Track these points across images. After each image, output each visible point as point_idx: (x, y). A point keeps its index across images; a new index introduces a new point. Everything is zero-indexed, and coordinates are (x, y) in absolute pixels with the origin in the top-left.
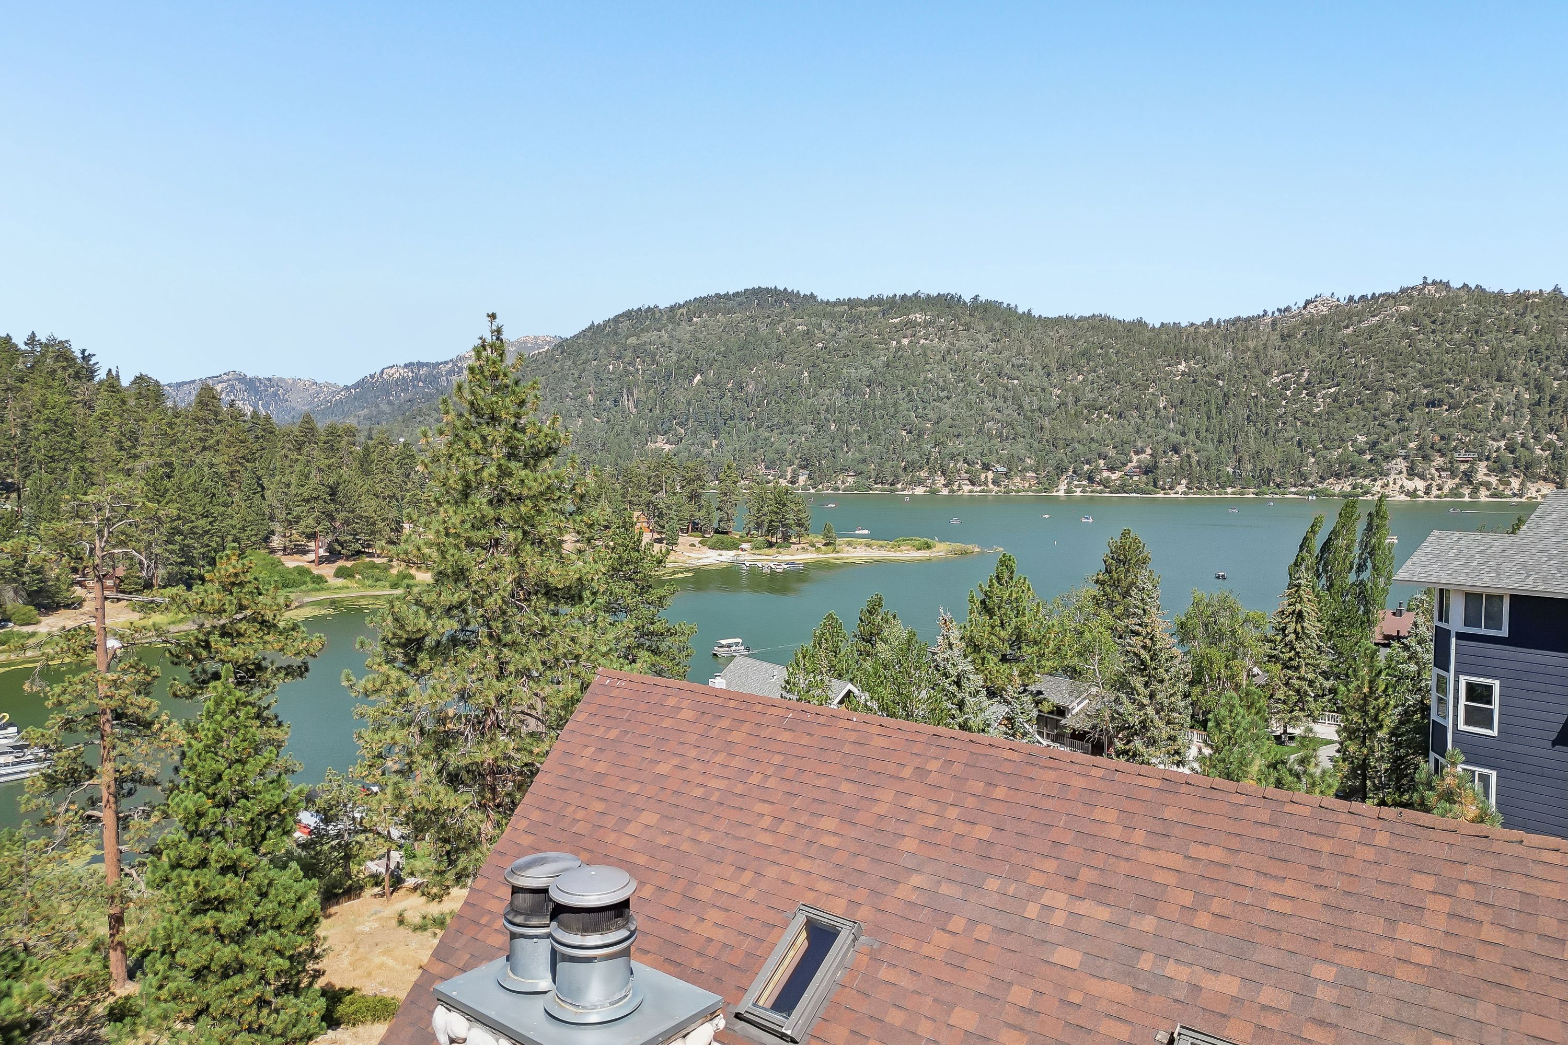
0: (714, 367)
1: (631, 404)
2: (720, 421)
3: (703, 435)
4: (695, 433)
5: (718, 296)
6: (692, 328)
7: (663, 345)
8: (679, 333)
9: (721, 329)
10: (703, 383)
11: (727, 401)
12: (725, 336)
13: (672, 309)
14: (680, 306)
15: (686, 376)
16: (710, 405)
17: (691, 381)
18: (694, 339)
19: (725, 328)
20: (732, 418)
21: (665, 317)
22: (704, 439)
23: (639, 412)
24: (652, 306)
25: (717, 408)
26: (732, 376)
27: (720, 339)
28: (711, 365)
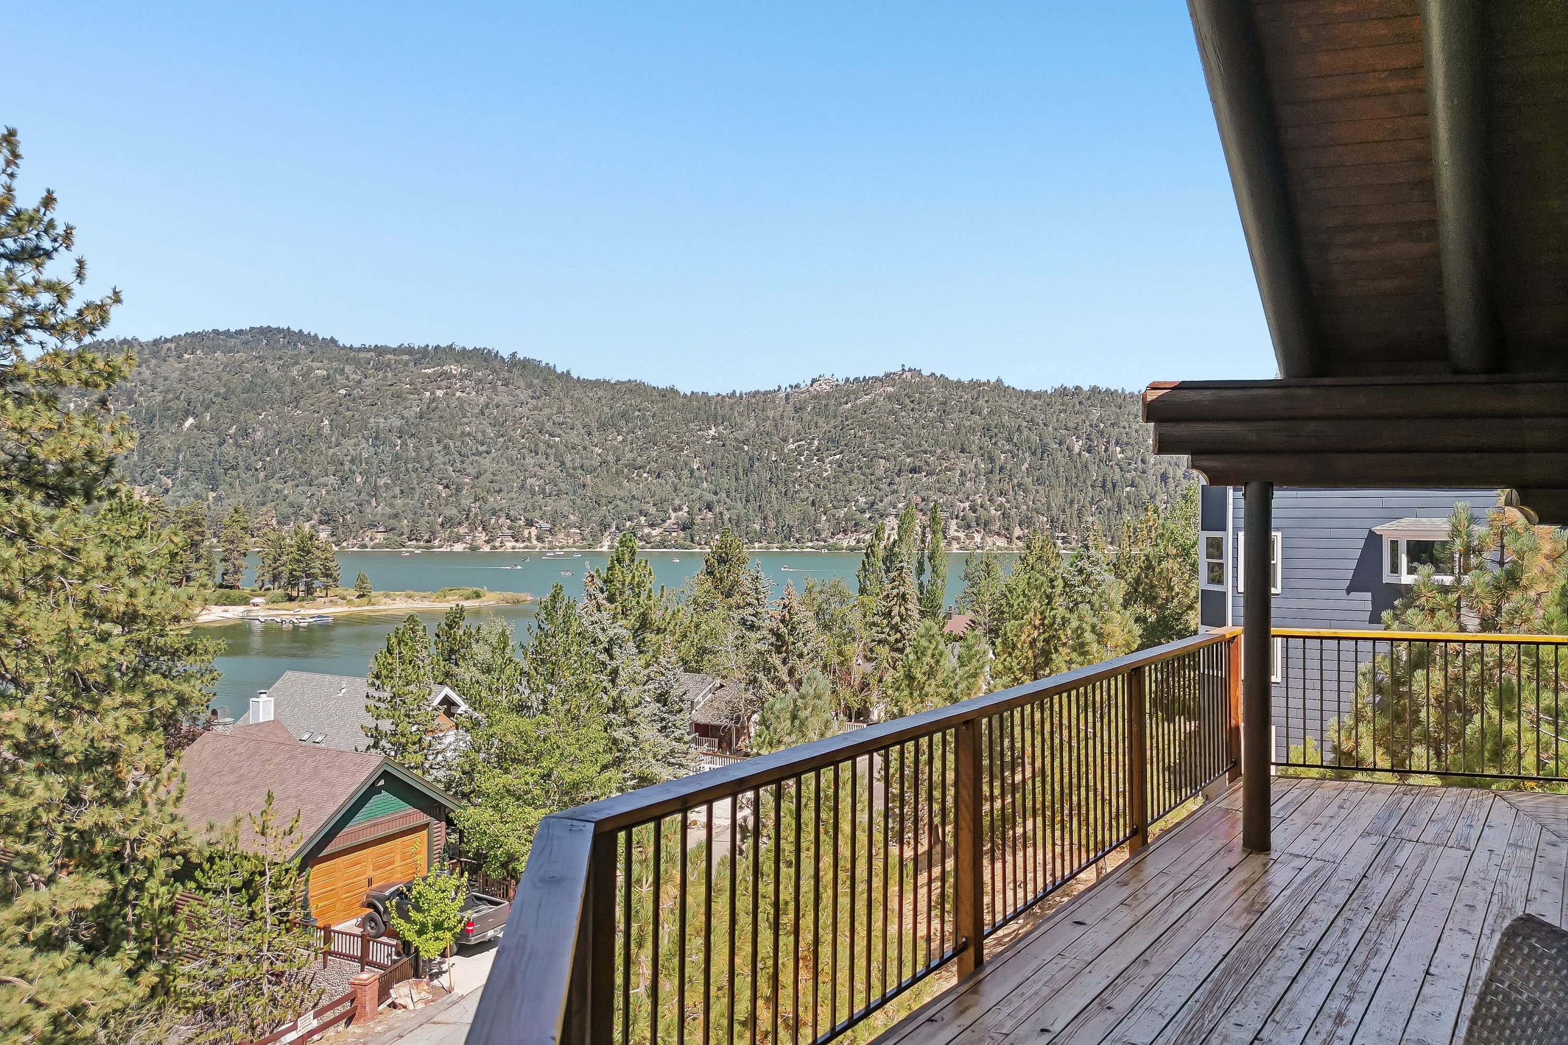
0: (211, 410)
2: (219, 471)
3: (197, 486)
4: (185, 483)
5: (216, 332)
6: (182, 366)
7: (143, 382)
8: (164, 369)
9: (220, 369)
10: (198, 427)
11: (229, 449)
12: (225, 377)
13: (156, 342)
14: (166, 341)
15: (173, 419)
16: (206, 452)
17: (181, 425)
18: (185, 378)
19: (225, 367)
20: (235, 468)
22: (197, 490)
24: (129, 338)
25: (215, 455)
26: (234, 421)
27: (219, 379)
28: (207, 408)
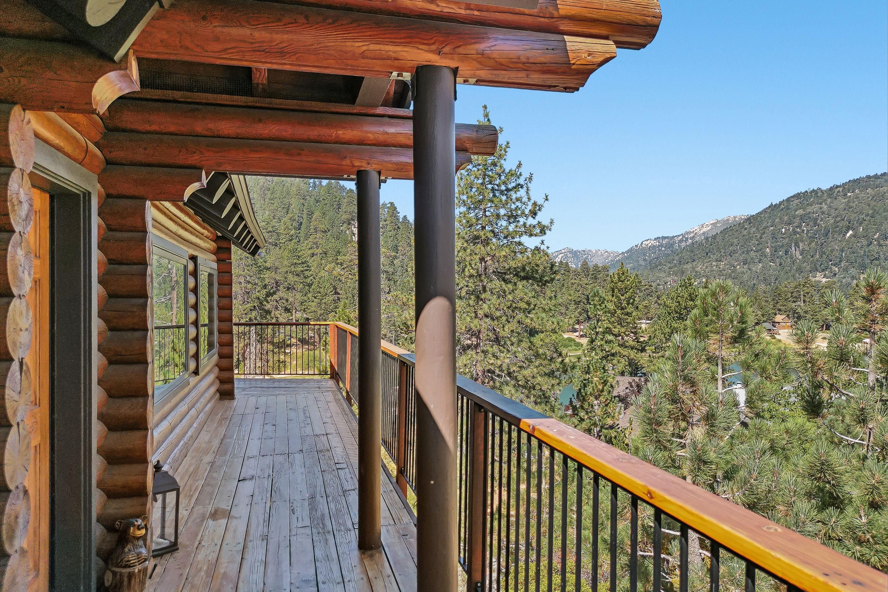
1: (798, 253)
3: (853, 271)
4: (846, 270)
5: (868, 177)
6: (846, 200)
7: (823, 213)
8: (835, 204)
9: (870, 199)
10: (853, 236)
12: (873, 203)
13: (831, 189)
14: (837, 187)
15: (840, 232)
16: (859, 251)
17: (844, 235)
18: (848, 207)
19: (873, 197)
20: (877, 259)
21: (825, 195)
22: (853, 274)
23: (804, 258)
24: (815, 189)
25: (865, 251)
26: (878, 230)
27: (869, 205)
28: (861, 224)
